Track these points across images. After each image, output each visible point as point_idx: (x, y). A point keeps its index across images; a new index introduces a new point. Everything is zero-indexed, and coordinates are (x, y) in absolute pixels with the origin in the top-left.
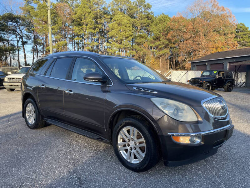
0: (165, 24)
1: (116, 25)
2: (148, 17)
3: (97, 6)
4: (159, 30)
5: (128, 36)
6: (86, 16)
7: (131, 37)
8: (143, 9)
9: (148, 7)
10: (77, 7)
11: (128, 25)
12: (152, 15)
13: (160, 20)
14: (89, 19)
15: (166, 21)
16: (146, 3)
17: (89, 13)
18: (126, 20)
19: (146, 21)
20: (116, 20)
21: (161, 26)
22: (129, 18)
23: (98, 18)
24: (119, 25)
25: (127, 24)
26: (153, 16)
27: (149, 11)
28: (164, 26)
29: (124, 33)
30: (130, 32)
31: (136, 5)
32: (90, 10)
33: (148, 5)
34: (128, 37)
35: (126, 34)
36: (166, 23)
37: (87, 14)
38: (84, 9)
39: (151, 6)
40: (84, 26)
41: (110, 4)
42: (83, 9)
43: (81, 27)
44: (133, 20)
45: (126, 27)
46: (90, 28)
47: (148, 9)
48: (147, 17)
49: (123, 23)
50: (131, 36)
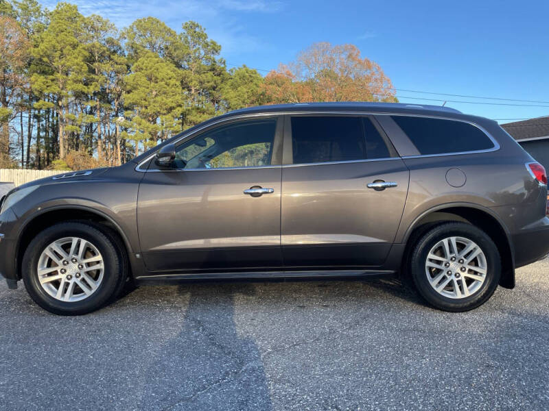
0: (255, 86)
1: (144, 79)
2: (213, 69)
3: (91, 33)
4: (242, 99)
5: (174, 105)
6: (65, 51)
7: (179, 108)
8: (202, 52)
9: (214, 48)
10: (38, 31)
11: (173, 82)
12: (223, 66)
13: (243, 77)
14: (75, 60)
15: (255, 81)
16: (208, 40)
17: (74, 46)
18: (167, 70)
19: (210, 78)
20: (142, 69)
21: (245, 90)
22: (173, 66)
23: (94, 61)
24: (150, 79)
25: (170, 79)
26: (223, 69)
27: (217, 58)
28: (252, 90)
29: (164, 99)
30: (178, 97)
31: (187, 42)
32: (76, 40)
33: (213, 43)
34: (174, 108)
35: (170, 102)
36: (256, 84)
37: (68, 47)
38: (62, 36)
39: (220, 46)
40: (59, 75)
41: (124, 32)
42: (57, 35)
43: (51, 77)
44: (180, 71)
45: (168, 85)
46: (76, 81)
47: (213, 53)
48: (211, 70)
49: (160, 76)
50: (180, 106)
